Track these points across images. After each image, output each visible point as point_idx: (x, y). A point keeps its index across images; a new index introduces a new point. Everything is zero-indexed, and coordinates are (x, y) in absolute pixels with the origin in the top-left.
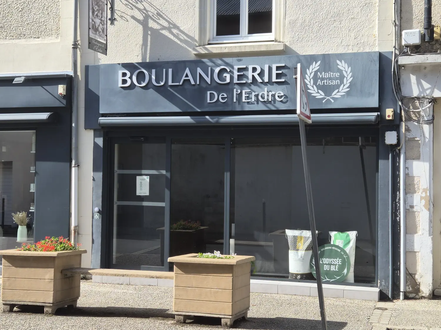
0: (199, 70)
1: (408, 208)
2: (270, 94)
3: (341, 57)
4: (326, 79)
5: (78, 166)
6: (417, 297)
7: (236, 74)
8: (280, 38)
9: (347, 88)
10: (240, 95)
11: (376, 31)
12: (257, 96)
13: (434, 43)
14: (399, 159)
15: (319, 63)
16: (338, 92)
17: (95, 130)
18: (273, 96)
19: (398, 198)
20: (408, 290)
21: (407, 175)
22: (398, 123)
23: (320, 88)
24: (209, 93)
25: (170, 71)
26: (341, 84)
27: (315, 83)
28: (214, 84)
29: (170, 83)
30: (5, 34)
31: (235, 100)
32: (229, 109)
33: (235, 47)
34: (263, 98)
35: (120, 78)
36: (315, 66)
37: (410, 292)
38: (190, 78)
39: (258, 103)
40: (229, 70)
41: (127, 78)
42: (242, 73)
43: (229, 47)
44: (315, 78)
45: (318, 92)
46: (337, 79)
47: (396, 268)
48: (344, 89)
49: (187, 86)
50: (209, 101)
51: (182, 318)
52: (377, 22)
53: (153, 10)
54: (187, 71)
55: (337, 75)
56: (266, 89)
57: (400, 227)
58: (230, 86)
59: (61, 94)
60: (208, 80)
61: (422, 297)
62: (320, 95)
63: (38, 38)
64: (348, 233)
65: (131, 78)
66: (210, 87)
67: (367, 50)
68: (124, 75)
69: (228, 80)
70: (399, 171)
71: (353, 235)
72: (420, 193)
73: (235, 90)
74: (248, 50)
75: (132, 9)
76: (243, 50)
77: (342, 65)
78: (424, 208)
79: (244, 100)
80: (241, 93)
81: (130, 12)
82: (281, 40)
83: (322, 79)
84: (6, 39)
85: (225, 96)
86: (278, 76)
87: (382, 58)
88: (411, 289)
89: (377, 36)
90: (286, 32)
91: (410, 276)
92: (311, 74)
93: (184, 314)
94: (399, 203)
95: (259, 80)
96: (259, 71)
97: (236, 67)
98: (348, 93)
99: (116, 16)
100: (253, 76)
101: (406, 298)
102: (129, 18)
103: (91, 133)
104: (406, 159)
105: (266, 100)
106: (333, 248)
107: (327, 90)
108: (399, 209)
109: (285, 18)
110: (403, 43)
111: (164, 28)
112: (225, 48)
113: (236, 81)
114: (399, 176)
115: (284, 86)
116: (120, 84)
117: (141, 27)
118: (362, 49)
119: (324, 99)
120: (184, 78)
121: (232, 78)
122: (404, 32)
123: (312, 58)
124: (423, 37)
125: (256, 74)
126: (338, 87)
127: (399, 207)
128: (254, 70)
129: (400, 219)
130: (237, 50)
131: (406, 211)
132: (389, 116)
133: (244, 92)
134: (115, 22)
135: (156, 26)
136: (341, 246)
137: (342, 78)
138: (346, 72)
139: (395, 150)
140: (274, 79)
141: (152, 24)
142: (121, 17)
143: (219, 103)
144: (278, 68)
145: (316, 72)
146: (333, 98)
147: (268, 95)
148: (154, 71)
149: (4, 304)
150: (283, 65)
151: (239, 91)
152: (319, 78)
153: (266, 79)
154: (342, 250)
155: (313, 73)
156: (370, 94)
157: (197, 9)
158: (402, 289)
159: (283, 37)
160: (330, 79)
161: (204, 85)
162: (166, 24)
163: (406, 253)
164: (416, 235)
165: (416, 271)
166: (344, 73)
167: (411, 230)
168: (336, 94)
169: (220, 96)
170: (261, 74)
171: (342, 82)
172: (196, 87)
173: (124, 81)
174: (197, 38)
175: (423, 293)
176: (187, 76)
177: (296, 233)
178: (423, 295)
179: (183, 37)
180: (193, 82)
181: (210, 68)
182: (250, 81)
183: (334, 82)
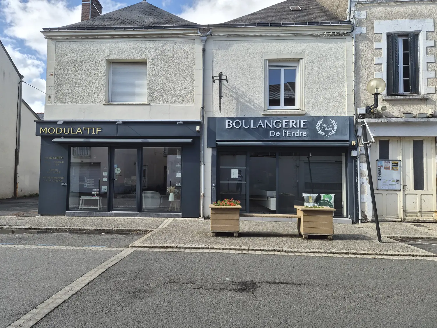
0: (266, 121)
1: (361, 183)
2: (300, 133)
3: (332, 118)
4: (326, 127)
5: (204, 164)
6: (366, 221)
7: (284, 123)
8: (302, 108)
9: (335, 131)
10: (286, 133)
11: (346, 107)
12: (294, 134)
13: (370, 114)
14: (357, 162)
15: (322, 120)
16: (331, 133)
17: (212, 148)
18: (302, 134)
19: (357, 179)
20: (362, 219)
21: (360, 169)
22: (357, 147)
23: (322, 131)
24: (271, 132)
25: (252, 121)
26: (332, 130)
27: (321, 129)
28: (273, 128)
29: (252, 127)
30: (164, 100)
31: (284, 135)
32: (281, 139)
33: (283, 111)
34: (297, 135)
35: (227, 124)
36: (320, 122)
37: (363, 220)
38: (262, 124)
39: (294, 137)
40: (280, 122)
41: (230, 124)
42: (287, 123)
43: (280, 112)
44: (321, 127)
45: (322, 133)
46: (331, 127)
47: (357, 210)
48: (333, 132)
49: (260, 128)
50: (271, 135)
51: (307, 236)
52: (346, 103)
53: (241, 93)
54: (261, 121)
55: (331, 125)
56: (298, 131)
57: (358, 192)
58: (281, 129)
59: (198, 130)
60: (271, 126)
61: (368, 222)
62: (323, 134)
63: (182, 103)
64: (330, 194)
65: (232, 124)
66: (271, 129)
67: (342, 115)
68: (229, 122)
69: (280, 126)
70: (357, 168)
71: (333, 195)
72: (366, 177)
73: (284, 131)
74: (289, 113)
75: (231, 92)
76: (287, 113)
77: (333, 121)
78: (368, 184)
79: (288, 135)
80: (287, 132)
81: (230, 93)
82: (303, 109)
83: (324, 127)
84: (165, 103)
85: (279, 133)
86: (304, 125)
87: (350, 119)
88: (363, 218)
89: (347, 109)
90: (305, 106)
91: (363, 213)
92: (318, 125)
93: (309, 234)
94: (358, 182)
95: (295, 127)
96: (295, 122)
97: (284, 121)
98: (335, 133)
99: (223, 95)
100: (292, 125)
101: (362, 222)
102: (229, 96)
103: (210, 150)
104: (360, 163)
105: (298, 136)
106: (325, 201)
107: (326, 132)
108: (358, 184)
109: (305, 100)
110: (358, 113)
111: (247, 101)
112: (279, 112)
113: (284, 127)
114: (357, 170)
115: (306, 130)
116: (227, 127)
117: (235, 101)
118: (339, 115)
119: (324, 136)
120: (259, 125)
121: (282, 125)
122: (358, 109)
123: (319, 118)
124: (366, 111)
125: (293, 124)
126: (331, 131)
127: (358, 183)
128: (293, 122)
129: (358, 188)
130: (284, 113)
131: (361, 185)
132: (354, 144)
133: (288, 132)
134: (222, 98)
135: (243, 100)
136: (329, 200)
137: (333, 127)
138: (335, 125)
139: (355, 159)
140: (302, 127)
141: (241, 99)
142: (226, 96)
143: (276, 136)
144: (304, 122)
145: (321, 124)
146: (329, 136)
147: (299, 134)
148: (244, 121)
149: (212, 232)
150: (306, 120)
151: (286, 131)
152: (323, 127)
153: (298, 127)
154: (329, 202)
155: (320, 125)
156: (345, 135)
157: (263, 94)
158: (360, 218)
159: (304, 108)
160: (327, 127)
161: (268, 128)
162: (248, 100)
163: (361, 202)
164: (365, 195)
165: (365, 210)
166: (334, 125)
167: (363, 193)
168: (330, 134)
169: (277, 134)
170: (296, 124)
171: (333, 129)
172: (265, 129)
173: (229, 125)
174: (263, 107)
175: (368, 220)
176: (260, 124)
177: (308, 195)
178: (369, 221)
179: (256, 106)
180: (263, 127)
181: (271, 121)
182: (291, 127)
183: (329, 129)
